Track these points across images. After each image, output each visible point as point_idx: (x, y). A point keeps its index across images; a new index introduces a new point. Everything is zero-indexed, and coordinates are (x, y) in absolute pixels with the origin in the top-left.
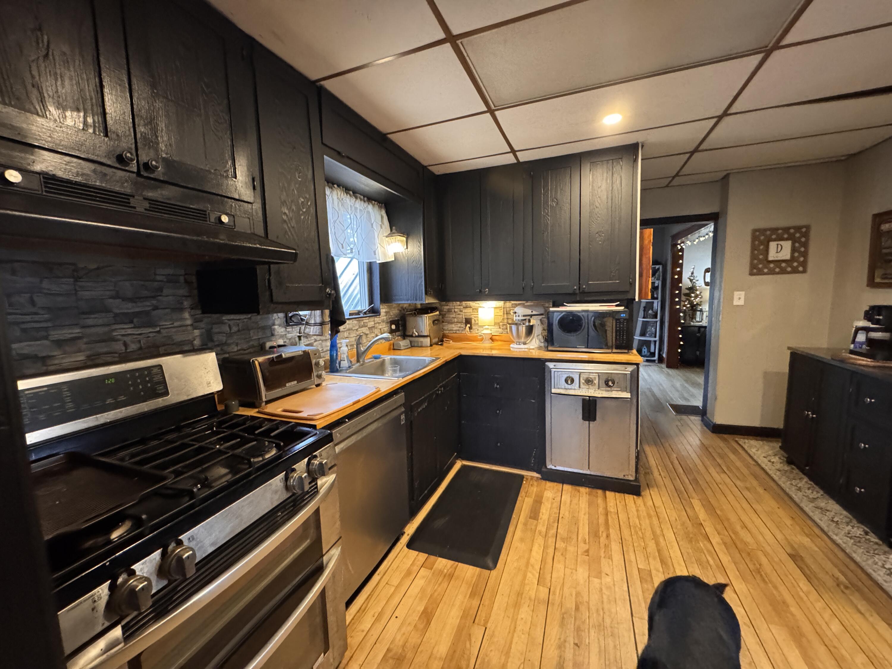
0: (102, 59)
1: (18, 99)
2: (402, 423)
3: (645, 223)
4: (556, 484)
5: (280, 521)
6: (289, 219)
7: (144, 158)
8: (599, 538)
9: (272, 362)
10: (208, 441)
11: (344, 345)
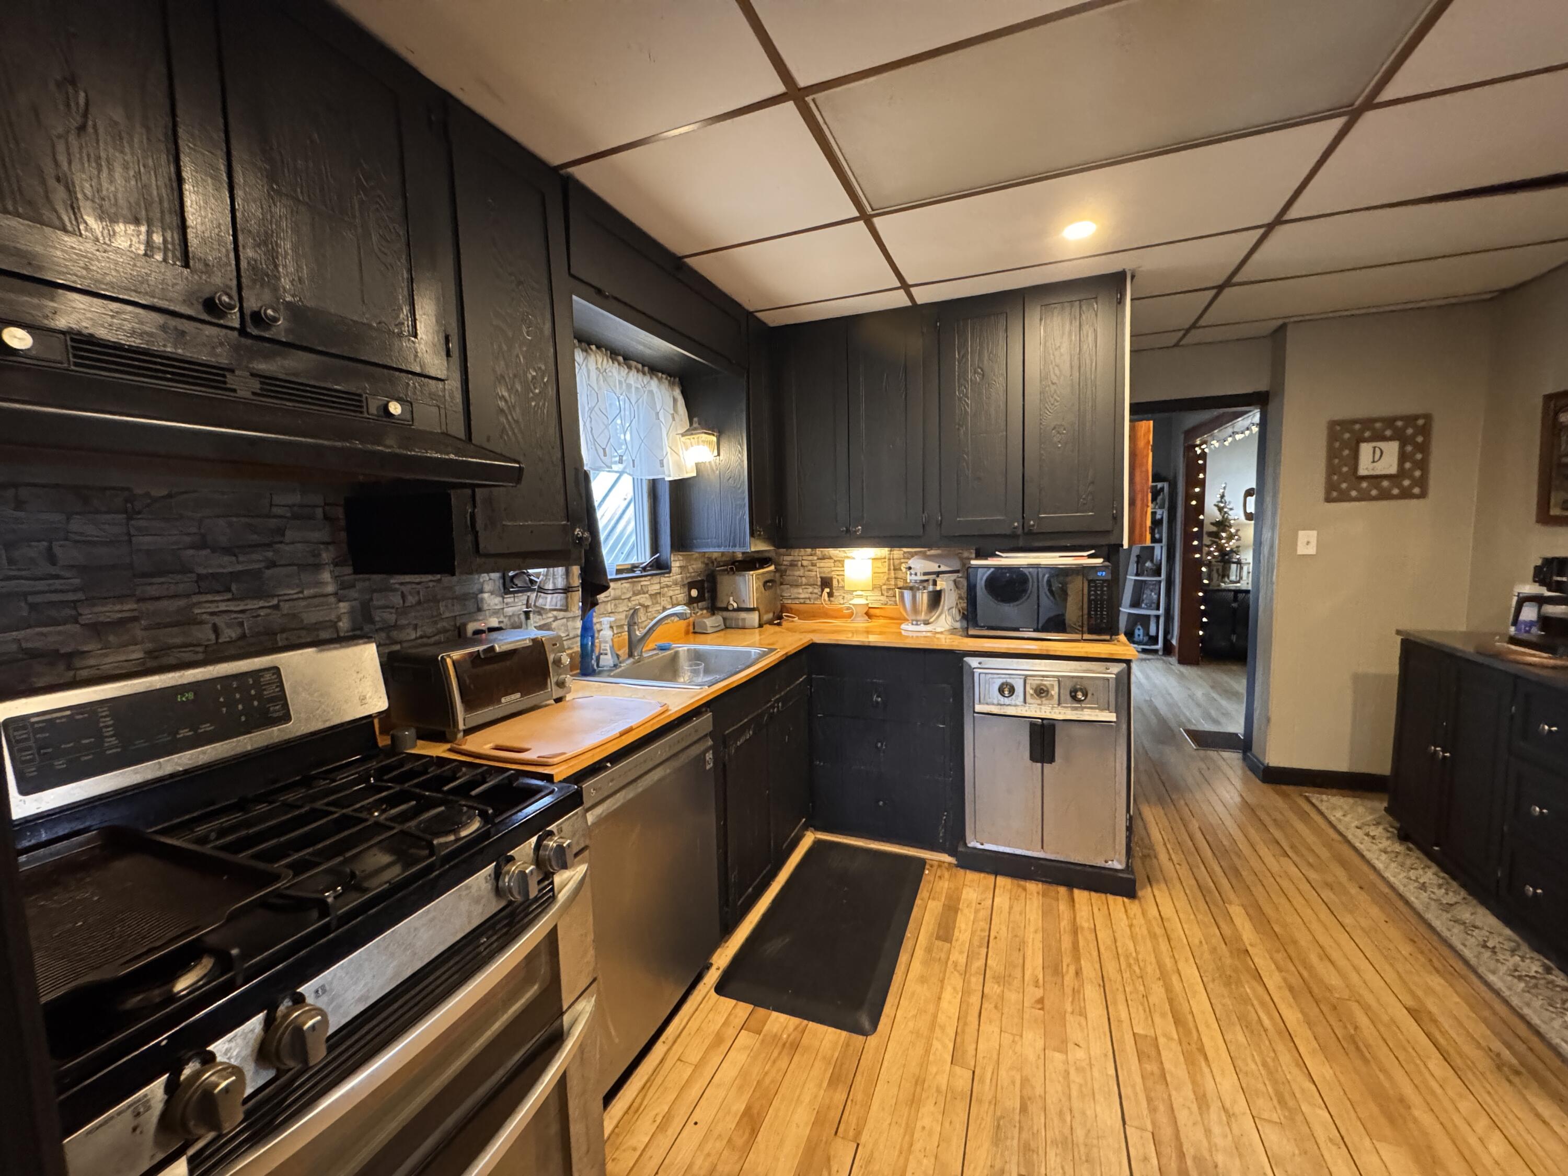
0: (181, 131)
1: (30, 203)
2: (708, 767)
3: (1139, 410)
4: (982, 875)
5: (485, 953)
6: (509, 407)
7: (252, 304)
8: (1063, 977)
9: (475, 659)
10: (358, 806)
11: (606, 626)
